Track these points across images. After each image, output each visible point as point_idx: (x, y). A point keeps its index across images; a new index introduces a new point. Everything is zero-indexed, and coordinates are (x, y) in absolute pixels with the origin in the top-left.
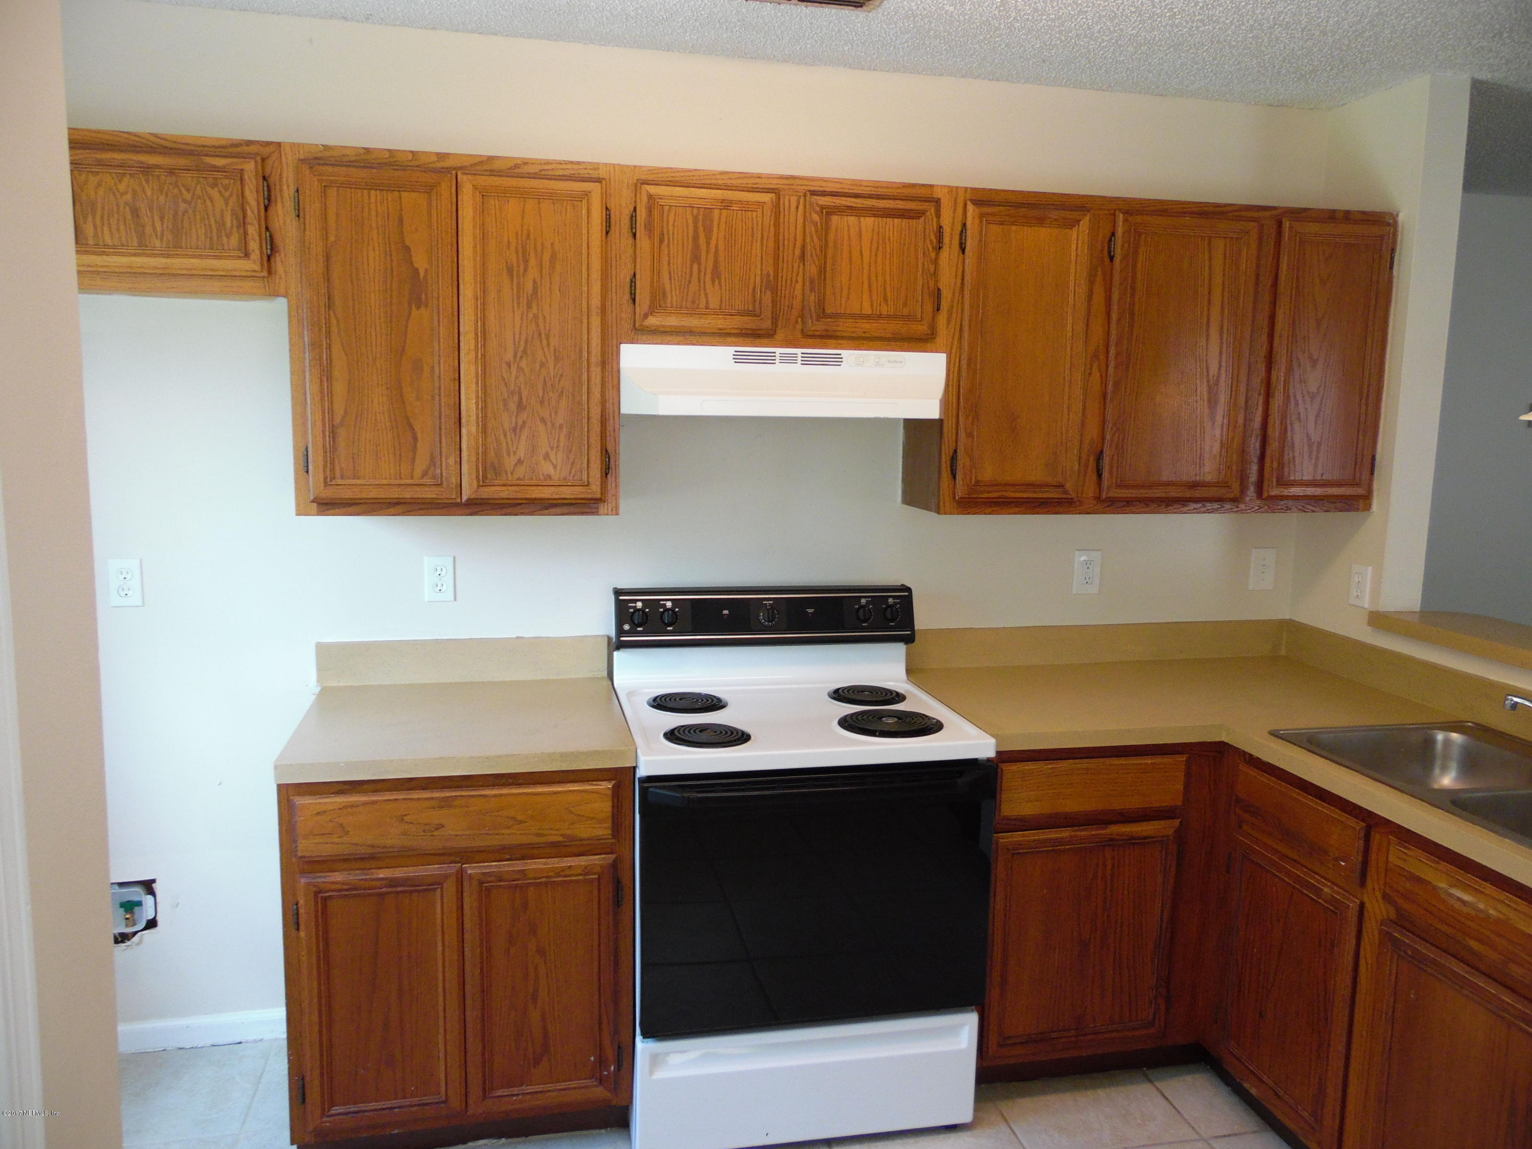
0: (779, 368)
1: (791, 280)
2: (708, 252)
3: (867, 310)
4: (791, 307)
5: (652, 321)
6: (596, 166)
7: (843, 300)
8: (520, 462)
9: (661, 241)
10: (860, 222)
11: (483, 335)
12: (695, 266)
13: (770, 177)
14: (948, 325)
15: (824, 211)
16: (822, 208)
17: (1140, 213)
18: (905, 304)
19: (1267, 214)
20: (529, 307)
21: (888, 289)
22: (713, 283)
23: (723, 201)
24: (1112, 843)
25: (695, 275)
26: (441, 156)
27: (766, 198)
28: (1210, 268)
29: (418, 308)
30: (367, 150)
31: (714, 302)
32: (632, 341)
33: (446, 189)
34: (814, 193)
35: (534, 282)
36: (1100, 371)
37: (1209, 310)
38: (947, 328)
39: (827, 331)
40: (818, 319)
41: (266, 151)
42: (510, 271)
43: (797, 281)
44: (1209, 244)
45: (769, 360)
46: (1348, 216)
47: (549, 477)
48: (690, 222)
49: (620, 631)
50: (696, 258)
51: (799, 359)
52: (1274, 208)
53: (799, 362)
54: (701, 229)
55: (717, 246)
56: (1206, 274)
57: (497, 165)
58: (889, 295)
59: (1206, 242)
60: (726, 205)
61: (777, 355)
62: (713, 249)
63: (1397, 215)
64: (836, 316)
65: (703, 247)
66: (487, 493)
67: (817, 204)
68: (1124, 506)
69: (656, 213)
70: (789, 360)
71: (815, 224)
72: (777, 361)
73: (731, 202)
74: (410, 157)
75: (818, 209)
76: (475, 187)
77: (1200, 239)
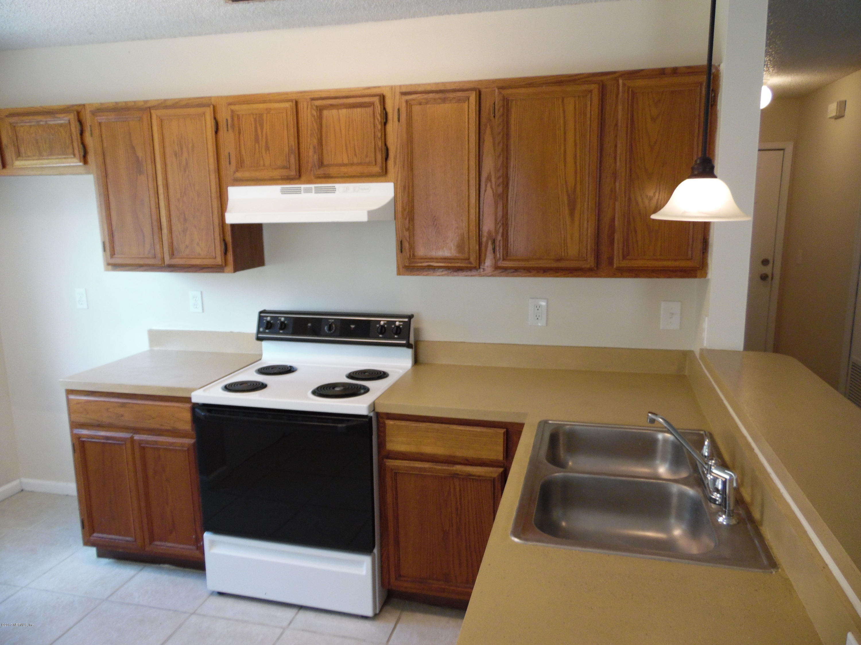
0: (303, 196)
1: (307, 148)
2: (262, 137)
3: (346, 161)
4: (308, 162)
5: (239, 175)
6: (210, 98)
7: (333, 156)
8: (187, 247)
9: (240, 133)
10: (339, 112)
11: (167, 186)
12: (257, 145)
13: (292, 93)
14: (395, 166)
15: (318, 108)
16: (317, 107)
17: (510, 87)
18: (367, 156)
19: (609, 77)
20: (185, 171)
21: (356, 147)
22: (266, 152)
23: (267, 109)
24: (455, 476)
25: (257, 151)
26: (146, 102)
27: (287, 105)
28: (564, 117)
29: (140, 174)
30: (117, 103)
31: (267, 163)
32: (233, 185)
33: (145, 118)
34: (313, 99)
35: (186, 159)
36: (492, 188)
37: (565, 144)
38: (394, 167)
39: (325, 174)
40: (319, 168)
41: (79, 109)
42: (176, 155)
43: (310, 148)
44: (563, 101)
45: (298, 191)
46: (675, 71)
47: (199, 254)
48: (253, 122)
49: (259, 332)
50: (257, 140)
51: (313, 190)
52: (615, 73)
53: (313, 192)
54: (258, 125)
55: (266, 134)
56: (562, 122)
57: (168, 103)
58: (357, 151)
59: (560, 101)
60: (268, 110)
61: (302, 189)
62: (264, 136)
63: (719, 65)
64: (329, 166)
65: (259, 133)
66: (174, 261)
67: (314, 105)
68: (514, 272)
69: (236, 119)
70: (308, 191)
71: (314, 116)
72: (302, 192)
73: (270, 109)
74: (133, 104)
75: (315, 108)
76: (157, 116)
77: (555, 100)
